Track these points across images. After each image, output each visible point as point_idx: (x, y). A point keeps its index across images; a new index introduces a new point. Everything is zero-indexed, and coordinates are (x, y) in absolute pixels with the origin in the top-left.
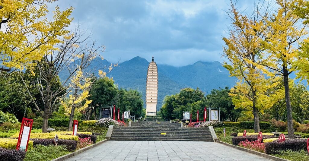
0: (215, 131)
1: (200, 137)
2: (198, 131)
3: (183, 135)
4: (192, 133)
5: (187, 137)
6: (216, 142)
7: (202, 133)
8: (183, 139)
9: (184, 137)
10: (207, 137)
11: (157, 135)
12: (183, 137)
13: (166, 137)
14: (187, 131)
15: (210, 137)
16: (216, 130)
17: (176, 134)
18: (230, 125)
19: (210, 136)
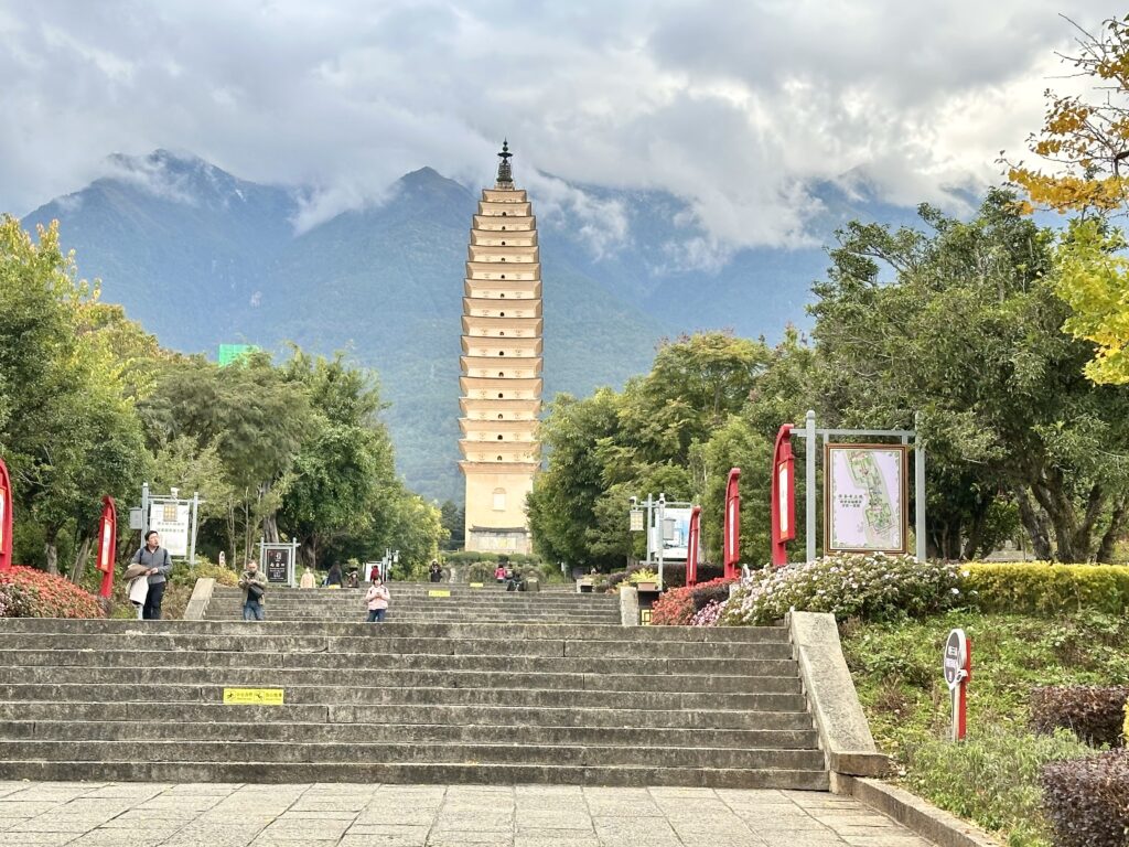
0: (855, 665)
1: (669, 737)
2: (654, 668)
3: (471, 715)
4: (582, 683)
5: (512, 734)
6: (849, 790)
7: (699, 683)
8: (464, 753)
9: (488, 734)
10: (756, 739)
11: (179, 713)
12: (475, 734)
13: (276, 732)
14: (538, 664)
15: (791, 732)
16: (861, 651)
17: (395, 696)
18: (1031, 597)
19: (786, 723)
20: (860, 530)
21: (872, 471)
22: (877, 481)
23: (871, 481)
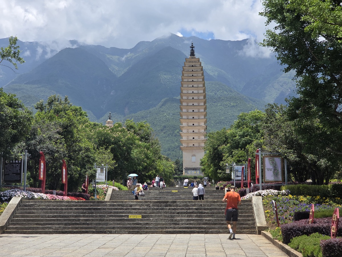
3: (181, 220)
6: (260, 234)
8: (180, 228)
11: (120, 220)
13: (140, 224)
15: (250, 222)
17: (165, 217)
20: (272, 176)
21: (274, 162)
22: (276, 164)
23: (274, 165)
